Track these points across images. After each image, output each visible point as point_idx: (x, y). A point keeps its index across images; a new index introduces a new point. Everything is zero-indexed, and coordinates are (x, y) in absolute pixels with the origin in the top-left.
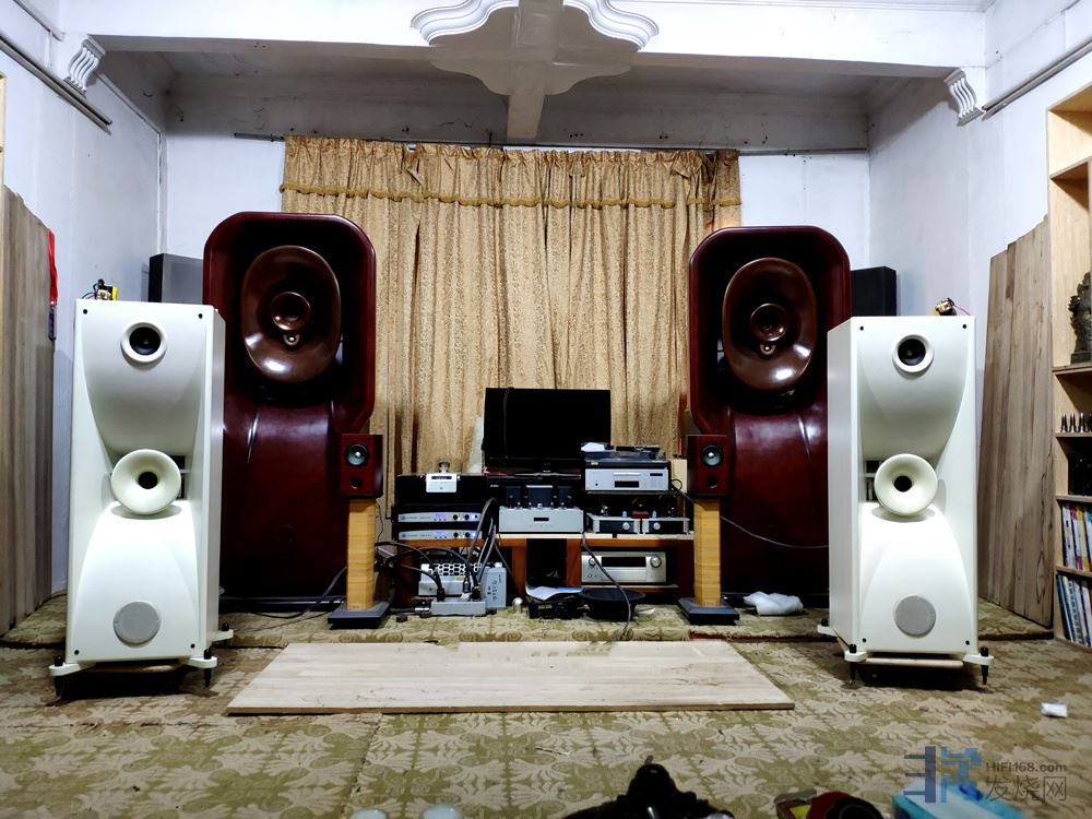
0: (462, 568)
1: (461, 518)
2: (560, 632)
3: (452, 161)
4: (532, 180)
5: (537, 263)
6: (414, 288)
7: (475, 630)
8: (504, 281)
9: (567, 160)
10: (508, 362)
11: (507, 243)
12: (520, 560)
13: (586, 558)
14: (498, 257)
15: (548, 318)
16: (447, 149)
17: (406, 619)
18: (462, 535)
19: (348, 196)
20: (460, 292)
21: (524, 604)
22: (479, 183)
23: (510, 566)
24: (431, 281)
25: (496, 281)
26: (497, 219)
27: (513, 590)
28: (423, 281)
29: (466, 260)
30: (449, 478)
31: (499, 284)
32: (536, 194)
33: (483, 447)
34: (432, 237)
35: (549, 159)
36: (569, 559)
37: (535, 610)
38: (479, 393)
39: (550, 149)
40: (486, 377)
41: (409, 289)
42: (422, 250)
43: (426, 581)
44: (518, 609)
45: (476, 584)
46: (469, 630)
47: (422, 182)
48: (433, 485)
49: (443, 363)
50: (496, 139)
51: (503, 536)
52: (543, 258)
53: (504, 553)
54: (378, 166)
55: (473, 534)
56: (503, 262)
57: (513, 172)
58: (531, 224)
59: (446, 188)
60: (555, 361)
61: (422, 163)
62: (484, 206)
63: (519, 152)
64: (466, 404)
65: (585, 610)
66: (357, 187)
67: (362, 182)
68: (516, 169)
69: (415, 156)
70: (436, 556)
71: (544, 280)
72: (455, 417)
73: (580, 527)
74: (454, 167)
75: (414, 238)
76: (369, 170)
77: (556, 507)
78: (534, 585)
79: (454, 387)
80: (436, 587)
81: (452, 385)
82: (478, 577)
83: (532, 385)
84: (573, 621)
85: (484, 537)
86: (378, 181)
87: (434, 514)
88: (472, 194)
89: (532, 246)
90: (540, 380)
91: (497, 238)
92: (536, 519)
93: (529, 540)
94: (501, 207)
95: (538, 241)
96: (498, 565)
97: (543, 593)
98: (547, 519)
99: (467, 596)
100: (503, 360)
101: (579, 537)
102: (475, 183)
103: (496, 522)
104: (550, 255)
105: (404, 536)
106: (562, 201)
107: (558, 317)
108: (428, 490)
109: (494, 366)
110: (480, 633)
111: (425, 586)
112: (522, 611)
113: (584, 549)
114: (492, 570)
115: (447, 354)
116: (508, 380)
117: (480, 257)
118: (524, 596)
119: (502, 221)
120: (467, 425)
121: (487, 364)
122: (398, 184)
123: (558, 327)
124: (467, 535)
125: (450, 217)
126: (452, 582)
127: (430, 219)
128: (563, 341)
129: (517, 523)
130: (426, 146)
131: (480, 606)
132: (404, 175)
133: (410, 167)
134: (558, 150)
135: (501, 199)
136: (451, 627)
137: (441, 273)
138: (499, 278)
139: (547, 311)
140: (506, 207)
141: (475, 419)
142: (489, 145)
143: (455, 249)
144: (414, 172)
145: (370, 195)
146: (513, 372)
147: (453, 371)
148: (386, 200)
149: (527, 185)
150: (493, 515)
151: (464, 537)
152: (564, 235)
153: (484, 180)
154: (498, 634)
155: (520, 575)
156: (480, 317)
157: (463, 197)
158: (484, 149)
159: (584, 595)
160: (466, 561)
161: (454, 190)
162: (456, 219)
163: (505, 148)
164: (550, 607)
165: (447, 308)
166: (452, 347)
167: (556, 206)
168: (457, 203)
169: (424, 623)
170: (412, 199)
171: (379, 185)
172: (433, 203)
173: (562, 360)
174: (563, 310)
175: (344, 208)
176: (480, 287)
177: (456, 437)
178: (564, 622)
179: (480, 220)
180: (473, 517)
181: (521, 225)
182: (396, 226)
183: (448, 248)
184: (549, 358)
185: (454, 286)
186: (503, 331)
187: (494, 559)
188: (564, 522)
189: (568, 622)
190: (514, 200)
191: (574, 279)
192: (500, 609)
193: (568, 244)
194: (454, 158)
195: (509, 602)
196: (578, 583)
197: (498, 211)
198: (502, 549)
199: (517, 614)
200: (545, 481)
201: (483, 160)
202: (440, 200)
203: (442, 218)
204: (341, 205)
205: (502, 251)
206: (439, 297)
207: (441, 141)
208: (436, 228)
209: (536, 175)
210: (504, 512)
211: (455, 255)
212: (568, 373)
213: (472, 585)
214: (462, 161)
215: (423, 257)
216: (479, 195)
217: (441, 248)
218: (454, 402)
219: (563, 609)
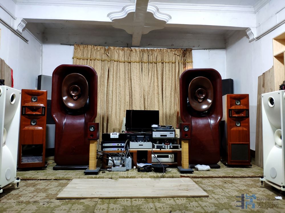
0: (120, 158)
1: (120, 145)
2: (146, 176)
3: (118, 51)
4: (139, 56)
5: (140, 77)
6: (108, 84)
7: (123, 175)
8: (131, 82)
9: (148, 51)
10: (132, 103)
11: (132, 72)
12: (135, 156)
13: (153, 155)
14: (129, 76)
15: (143, 92)
16: (116, 48)
17: (105, 172)
18: (120, 149)
19: (90, 60)
20: (119, 85)
21: (136, 168)
22: (124, 57)
23: (133, 158)
24: (112, 82)
25: (129, 82)
26: (129, 66)
27: (133, 164)
28: (110, 82)
29: (121, 77)
30: (117, 134)
31: (130, 83)
32: (139, 59)
33: (125, 126)
34: (112, 71)
35: (143, 51)
36: (148, 156)
37: (139, 170)
38: (124, 111)
39: (143, 48)
40: (126, 107)
41: (106, 84)
42: (110, 74)
43: (110, 162)
44: (135, 169)
45: (123, 162)
46: (121, 175)
47: (110, 56)
48: (112, 136)
49: (115, 103)
50: (129, 45)
51: (131, 150)
52: (141, 76)
53: (131, 154)
54: (98, 52)
55: (123, 149)
56: (131, 77)
57: (134, 54)
58: (138, 67)
59: (116, 58)
60: (144, 103)
61: (110, 51)
62: (126, 63)
63: (135, 49)
64: (121, 114)
65: (153, 170)
66: (93, 57)
67: (94, 56)
68: (134, 53)
69: (108, 50)
70: (113, 155)
71: (142, 82)
72: (118, 117)
73: (151, 147)
74: (118, 53)
75: (108, 71)
76: (96, 53)
77: (145, 142)
78: (139, 163)
79: (118, 110)
80: (113, 163)
81: (117, 109)
82: (124, 161)
83: (138, 109)
84: (150, 173)
85: (126, 150)
86: (98, 56)
87: (112, 144)
88: (123, 60)
89: (138, 73)
90: (140, 108)
91: (129, 71)
92: (140, 145)
93: (138, 151)
94: (130, 63)
95: (140, 72)
96: (129, 157)
97: (141, 165)
98: (142, 145)
99: (121, 166)
100: (131, 102)
101: (151, 150)
102: (123, 56)
103: (129, 146)
104: (143, 75)
105: (104, 150)
106: (146, 62)
107: (145, 91)
109: (128, 104)
110: (125, 176)
111: (110, 163)
112: (136, 170)
113: (152, 153)
114: (128, 159)
115: (116, 101)
116: (132, 108)
117: (125, 76)
118: (136, 166)
119: (131, 66)
120: (121, 119)
121: (127, 103)
122: (103, 57)
123: (145, 94)
124: (121, 149)
125: (117, 66)
126: (117, 162)
127: (112, 66)
128: (146, 97)
129: (135, 146)
130: (111, 47)
131: (125, 168)
132: (105, 55)
133: (107, 53)
134: (145, 48)
135: (130, 61)
136: (117, 174)
137: (115, 80)
138: (130, 81)
139: (142, 90)
140: (132, 63)
141: (123, 118)
142: (127, 47)
143: (118, 74)
144: (108, 54)
145: (96, 60)
146: (133, 106)
147: (117, 105)
148: (100, 61)
149: (137, 57)
150: (128, 144)
151: (120, 150)
152: (147, 70)
153: (126, 56)
154: (130, 176)
155: (135, 160)
156: (125, 91)
157: (120, 60)
158: (126, 48)
159: (152, 166)
160: (121, 156)
161: (118, 58)
162: (119, 66)
163: (131, 48)
164: (143, 169)
165: (116, 89)
166: (117, 99)
167: (145, 63)
168: (119, 62)
169: (109, 173)
170: (107, 61)
171: (99, 57)
172: (113, 62)
173: (146, 103)
174: (147, 89)
175: (89, 63)
176: (125, 84)
177: (118, 122)
178: (147, 173)
179: (125, 66)
180: (123, 145)
181: (136, 68)
182: (103, 68)
183: (117, 73)
184: (143, 102)
185: (118, 83)
186: (131, 95)
187: (128, 156)
188: (147, 146)
189: (148, 173)
190: (134, 61)
191: (149, 81)
192: (130, 169)
193: (148, 72)
195: (132, 167)
196: (151, 162)
197: (129, 64)
198: (130, 153)
199: (135, 171)
200: (142, 135)
201: (126, 51)
202: (114, 61)
203: (115, 66)
204: (88, 62)
205: (131, 74)
206: (114, 86)
207: (115, 45)
208: (113, 68)
209: (139, 55)
210: (131, 143)
211: (118, 75)
212: (148, 106)
213: (123, 163)
214: (120, 51)
215: (110, 76)
216: (125, 60)
217: (115, 73)
218: (118, 113)
219: (147, 169)
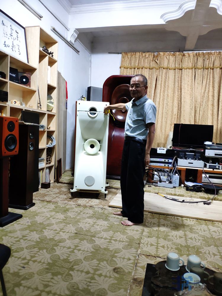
0: (166, 174)
1: (167, 161)
2: (196, 196)
3: (168, 57)
4: (192, 61)
5: (191, 86)
6: (154, 94)
7: (170, 192)
8: (181, 92)
9: (203, 55)
10: (180, 116)
11: (183, 80)
12: (183, 174)
13: (203, 175)
14: (179, 85)
15: (194, 103)
16: (167, 53)
17: (151, 187)
18: (167, 165)
19: (138, 69)
20: (167, 95)
21: (184, 186)
22: (175, 63)
23: (180, 175)
24: (159, 92)
25: (178, 92)
26: (180, 73)
27: (181, 183)
28: (157, 92)
29: (170, 86)
30: (164, 149)
31: (179, 93)
32: (193, 65)
33: (172, 141)
34: (160, 79)
35: (197, 55)
36: (198, 175)
37: (188, 188)
38: (171, 125)
39: (198, 52)
40: (173, 120)
42: (157, 83)
43: (156, 176)
44: (183, 188)
45: (170, 179)
46: (168, 192)
47: (159, 64)
49: (161, 116)
50: (181, 50)
51: (179, 167)
52: (194, 85)
53: (179, 172)
54: (146, 60)
55: (170, 165)
56: (181, 86)
57: (186, 59)
58: (190, 74)
59: (165, 65)
60: (195, 116)
61: (159, 58)
62: (176, 70)
63: (188, 53)
64: (167, 128)
65: (202, 190)
66: (141, 66)
67: (142, 64)
68: (187, 58)
69: (157, 56)
70: (160, 170)
71: (194, 91)
72: (163, 131)
73: (203, 167)
74: (168, 59)
75: (155, 80)
76: (144, 61)
77: (195, 160)
78: (187, 181)
80: (159, 179)
81: (163, 122)
82: (171, 177)
83: (187, 123)
84: (199, 193)
85: (173, 167)
86: (146, 64)
87: (159, 159)
88: (173, 66)
89: (190, 81)
90: (190, 121)
91: (180, 79)
92: (189, 163)
93: (186, 169)
94: (182, 70)
95: (192, 80)
96: (177, 175)
97: (190, 184)
98: (192, 163)
99: (168, 182)
100: (179, 115)
101: (202, 169)
102: (174, 63)
103: (177, 163)
104: (196, 84)
105: (150, 164)
106: (201, 67)
107: (197, 102)
108: (158, 152)
109: (176, 117)
110: (172, 193)
111: (155, 178)
112: (184, 188)
113: (203, 173)
114: (175, 176)
115: (162, 113)
116: (180, 121)
117: (174, 85)
118: (184, 184)
119: (182, 74)
120: (167, 133)
121: (174, 116)
122: (152, 64)
123: (197, 105)
124: (168, 166)
125: (166, 73)
126: (164, 178)
127: (160, 74)
128: (198, 110)
129: (183, 163)
130: (160, 53)
131: (172, 185)
132: (154, 62)
133: (156, 59)
134: (201, 52)
135: (182, 67)
136: (163, 190)
137: (162, 90)
138: (179, 91)
139: (194, 100)
140: (183, 70)
141: (169, 132)
142: (179, 51)
143: (167, 83)
144: (157, 61)
145: (144, 68)
146: (182, 119)
147: (164, 118)
148: (148, 69)
149: (190, 63)
150: (176, 161)
151: (167, 166)
152: (201, 77)
153: (177, 62)
154: (177, 194)
155: (183, 178)
156: (173, 103)
157: (170, 67)
158: (178, 53)
159: (203, 186)
160: (168, 173)
161: (168, 65)
162: (168, 74)
163: (184, 52)
164: (193, 188)
165: (163, 99)
166: (164, 111)
167: (199, 69)
168: (168, 69)
169: (156, 188)
170: (156, 68)
171: (147, 65)
172: (161, 69)
173: (197, 115)
174: (199, 100)
175: (137, 72)
176: (173, 93)
177: (163, 137)
178: (197, 193)
179: (175, 74)
180: (170, 161)
181: (187, 75)
182: (150, 76)
183: (165, 82)
184: (193, 115)
185: (166, 93)
186: (179, 107)
187: (176, 173)
188: (198, 164)
189: (198, 193)
190: (186, 67)
191: (203, 91)
192: (177, 187)
193: (202, 80)
194: (168, 56)
195: (180, 185)
196: (201, 182)
197: (180, 71)
198: (178, 170)
199: (182, 189)
200: (191, 152)
201: (177, 56)
202: (164, 68)
203: (164, 74)
204: (136, 71)
205: (181, 83)
206: (161, 97)
207: (165, 51)
208: (162, 76)
209: (193, 60)
210: (179, 160)
211: (167, 84)
212: (199, 119)
213: (169, 179)
214: (171, 57)
215: (157, 85)
216: (175, 66)
217: (163, 82)
218: (163, 127)
219: (196, 189)
